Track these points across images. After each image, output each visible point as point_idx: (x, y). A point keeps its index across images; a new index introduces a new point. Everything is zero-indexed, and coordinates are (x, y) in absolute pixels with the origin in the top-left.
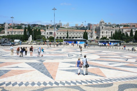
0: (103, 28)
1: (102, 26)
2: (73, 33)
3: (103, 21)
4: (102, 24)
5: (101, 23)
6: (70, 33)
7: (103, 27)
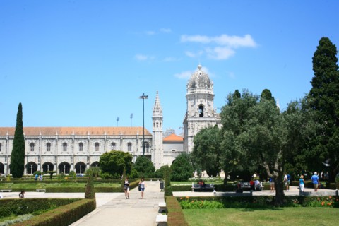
0: (201, 115)
1: (198, 103)
2: (49, 145)
3: (201, 79)
4: (197, 91)
5: (193, 86)
6: (32, 145)
7: (201, 107)
